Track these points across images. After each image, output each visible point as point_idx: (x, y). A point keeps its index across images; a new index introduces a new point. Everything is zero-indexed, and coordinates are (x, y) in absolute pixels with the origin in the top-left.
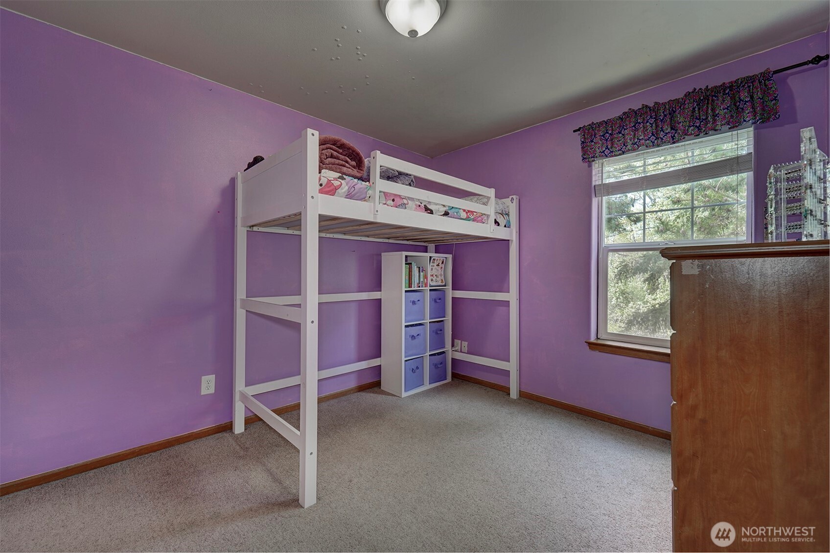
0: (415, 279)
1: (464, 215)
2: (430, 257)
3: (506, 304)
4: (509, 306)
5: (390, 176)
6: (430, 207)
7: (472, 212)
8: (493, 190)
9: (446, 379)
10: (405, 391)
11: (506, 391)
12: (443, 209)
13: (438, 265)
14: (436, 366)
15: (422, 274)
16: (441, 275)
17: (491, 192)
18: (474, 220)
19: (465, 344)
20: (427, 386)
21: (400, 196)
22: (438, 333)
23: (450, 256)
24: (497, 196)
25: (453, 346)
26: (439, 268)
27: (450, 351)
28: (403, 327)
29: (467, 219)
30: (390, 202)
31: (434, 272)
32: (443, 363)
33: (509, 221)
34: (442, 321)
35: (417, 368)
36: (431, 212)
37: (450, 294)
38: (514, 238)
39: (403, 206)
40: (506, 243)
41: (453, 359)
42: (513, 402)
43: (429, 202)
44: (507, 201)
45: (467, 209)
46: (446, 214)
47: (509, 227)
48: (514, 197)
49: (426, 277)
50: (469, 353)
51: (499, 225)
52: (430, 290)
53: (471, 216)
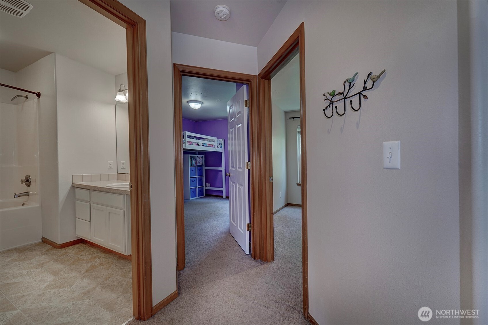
0: (193, 163)
1: (208, 145)
2: (197, 156)
3: (221, 171)
4: (222, 171)
5: (189, 137)
6: (199, 144)
7: (210, 145)
8: (216, 138)
9: (203, 195)
10: (191, 198)
11: (222, 197)
12: (202, 144)
13: (200, 159)
14: (200, 191)
15: (195, 161)
16: (201, 162)
17: (215, 138)
18: (211, 147)
19: (209, 184)
20: (197, 197)
21: (191, 142)
22: (200, 180)
23: (204, 156)
24: (217, 139)
25: (205, 185)
26: (200, 160)
27: (205, 187)
28: (190, 178)
29: (209, 146)
30: (189, 143)
31: (199, 161)
32: (203, 190)
33: (221, 146)
34: (202, 177)
35: (194, 191)
36: (199, 145)
37: (204, 168)
38: (223, 151)
39: (192, 144)
40: (221, 153)
41: (205, 189)
42: (224, 199)
43: (198, 143)
44: (221, 140)
45: (209, 144)
46: (203, 145)
47: (222, 148)
48: (223, 139)
49: (196, 162)
50: (211, 187)
51: (218, 148)
52: (198, 167)
53: (210, 146)
